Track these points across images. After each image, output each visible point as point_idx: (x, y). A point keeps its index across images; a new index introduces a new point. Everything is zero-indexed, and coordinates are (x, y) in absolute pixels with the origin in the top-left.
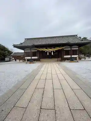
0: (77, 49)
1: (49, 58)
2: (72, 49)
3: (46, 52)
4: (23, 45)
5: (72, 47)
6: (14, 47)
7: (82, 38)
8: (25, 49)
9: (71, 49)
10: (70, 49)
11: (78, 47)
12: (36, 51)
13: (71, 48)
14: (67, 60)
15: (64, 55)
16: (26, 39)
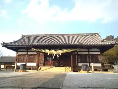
0: (99, 53)
2: (91, 53)
3: (48, 54)
4: (17, 44)
6: (2, 46)
9: (89, 53)
10: (87, 53)
12: (35, 53)
15: (78, 63)
16: (23, 36)
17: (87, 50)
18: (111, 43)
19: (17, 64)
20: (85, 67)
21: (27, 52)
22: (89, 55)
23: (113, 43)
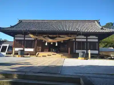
0: (97, 40)
2: (89, 40)
4: (14, 29)
5: (88, 37)
8: (16, 36)
9: (87, 40)
10: (85, 40)
11: (97, 38)
12: (33, 39)
13: (87, 39)
16: (19, 21)
17: (85, 37)
18: (110, 31)
19: (15, 49)
20: (82, 54)
21: (24, 37)
22: (87, 42)
23: (111, 31)
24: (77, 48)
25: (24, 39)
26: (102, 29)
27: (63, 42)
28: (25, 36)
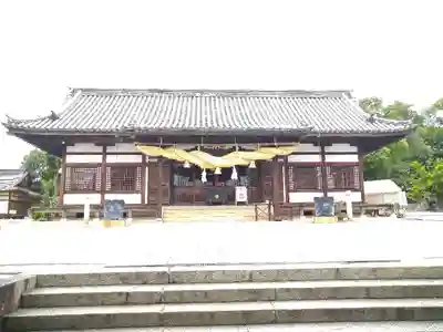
0: (354, 159)
1: (208, 204)
2: (329, 159)
5: (327, 149)
7: (385, 105)
9: (323, 158)
10: (317, 159)
11: (355, 149)
13: (323, 154)
14: (308, 214)
15: (288, 191)
17: (318, 149)
21: (105, 154)
22: (323, 164)
24: (292, 187)
25: (104, 159)
26: (371, 120)
27: (254, 166)
28: (105, 149)
